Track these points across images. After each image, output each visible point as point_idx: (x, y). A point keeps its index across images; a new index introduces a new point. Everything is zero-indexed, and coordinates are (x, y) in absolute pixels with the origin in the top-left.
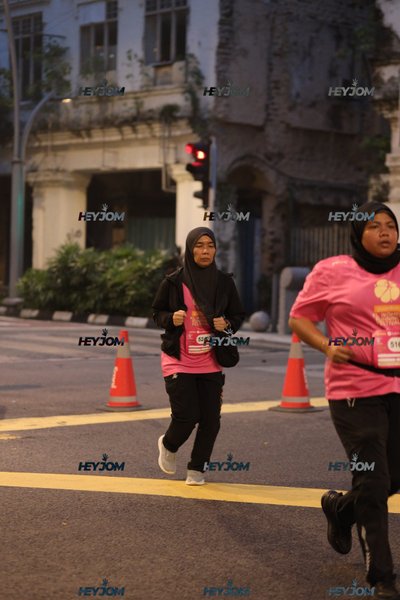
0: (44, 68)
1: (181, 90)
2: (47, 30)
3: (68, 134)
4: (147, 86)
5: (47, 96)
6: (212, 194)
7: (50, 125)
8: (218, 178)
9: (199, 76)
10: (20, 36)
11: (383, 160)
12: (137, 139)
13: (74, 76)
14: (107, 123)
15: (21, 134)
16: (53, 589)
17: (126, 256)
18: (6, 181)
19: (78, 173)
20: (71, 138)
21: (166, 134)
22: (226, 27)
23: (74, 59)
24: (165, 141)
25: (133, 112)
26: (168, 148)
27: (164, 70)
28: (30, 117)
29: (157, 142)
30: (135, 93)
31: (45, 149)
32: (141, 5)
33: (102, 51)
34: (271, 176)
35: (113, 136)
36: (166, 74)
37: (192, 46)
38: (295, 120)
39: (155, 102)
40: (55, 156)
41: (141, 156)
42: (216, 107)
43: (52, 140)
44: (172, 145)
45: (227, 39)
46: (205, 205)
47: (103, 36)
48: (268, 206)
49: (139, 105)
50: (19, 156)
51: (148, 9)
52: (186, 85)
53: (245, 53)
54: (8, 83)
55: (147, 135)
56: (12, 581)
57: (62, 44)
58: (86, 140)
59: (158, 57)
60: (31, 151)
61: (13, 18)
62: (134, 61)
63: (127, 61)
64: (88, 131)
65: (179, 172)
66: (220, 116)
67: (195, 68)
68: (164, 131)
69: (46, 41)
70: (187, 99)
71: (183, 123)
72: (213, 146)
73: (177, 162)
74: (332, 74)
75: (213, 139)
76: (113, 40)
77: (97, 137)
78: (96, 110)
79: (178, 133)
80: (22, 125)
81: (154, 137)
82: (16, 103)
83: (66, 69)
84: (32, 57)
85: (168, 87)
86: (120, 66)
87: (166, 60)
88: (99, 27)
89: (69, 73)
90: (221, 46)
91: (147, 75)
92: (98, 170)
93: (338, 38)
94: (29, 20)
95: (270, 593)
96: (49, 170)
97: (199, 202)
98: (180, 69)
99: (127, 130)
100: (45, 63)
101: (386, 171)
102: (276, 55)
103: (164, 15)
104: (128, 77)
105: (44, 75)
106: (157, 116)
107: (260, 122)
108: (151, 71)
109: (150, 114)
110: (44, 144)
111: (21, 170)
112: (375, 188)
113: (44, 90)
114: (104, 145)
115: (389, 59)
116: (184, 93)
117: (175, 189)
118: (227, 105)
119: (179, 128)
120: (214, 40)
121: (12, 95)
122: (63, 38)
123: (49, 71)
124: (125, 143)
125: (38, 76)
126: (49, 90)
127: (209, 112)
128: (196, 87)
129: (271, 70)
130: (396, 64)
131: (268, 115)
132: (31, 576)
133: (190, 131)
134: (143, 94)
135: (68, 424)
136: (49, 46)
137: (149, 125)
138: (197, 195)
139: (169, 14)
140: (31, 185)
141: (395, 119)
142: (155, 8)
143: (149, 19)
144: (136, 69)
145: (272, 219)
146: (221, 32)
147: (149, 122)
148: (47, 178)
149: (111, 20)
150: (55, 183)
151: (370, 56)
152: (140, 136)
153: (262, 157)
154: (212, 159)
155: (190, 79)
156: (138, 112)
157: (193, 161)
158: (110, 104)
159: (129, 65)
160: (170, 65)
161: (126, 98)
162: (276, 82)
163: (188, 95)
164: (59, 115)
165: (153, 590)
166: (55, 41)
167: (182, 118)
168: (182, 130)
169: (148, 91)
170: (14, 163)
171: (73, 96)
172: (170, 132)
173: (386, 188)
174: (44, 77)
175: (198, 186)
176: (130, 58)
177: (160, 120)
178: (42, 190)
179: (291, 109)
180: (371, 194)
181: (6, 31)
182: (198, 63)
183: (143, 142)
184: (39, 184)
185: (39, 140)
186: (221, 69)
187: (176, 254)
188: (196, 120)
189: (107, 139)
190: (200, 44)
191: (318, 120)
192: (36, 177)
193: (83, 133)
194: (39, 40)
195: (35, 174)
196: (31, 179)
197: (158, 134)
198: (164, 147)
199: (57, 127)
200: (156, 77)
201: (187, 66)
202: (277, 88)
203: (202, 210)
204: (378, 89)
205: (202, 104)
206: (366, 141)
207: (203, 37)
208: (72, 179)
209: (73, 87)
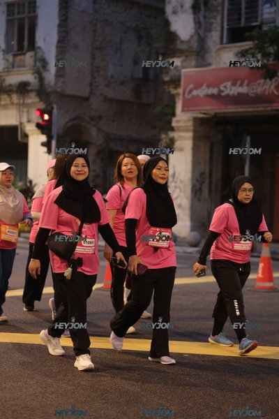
1: (31, 71)
4: (8, 68)
6: (54, 143)
8: (57, 133)
9: (44, 63)
11: (170, 122)
12: (1, 105)
21: (21, 102)
22: (63, 29)
24: (20, 106)
26: (23, 111)
27: (19, 58)
29: (15, 107)
32: (4, 12)
34: (94, 132)
36: (21, 60)
37: (39, 42)
38: (110, 93)
39: (13, 79)
41: (3, 116)
42: (56, 84)
44: (25, 110)
45: (64, 37)
46: (49, 152)
48: (92, 152)
49: (2, 81)
51: (8, 15)
52: (35, 68)
53: (76, 47)
55: (8, 101)
59: (15, 48)
65: (30, 128)
66: (59, 90)
67: (41, 56)
68: (20, 99)
70: (35, 78)
71: (33, 94)
72: (55, 111)
73: (29, 121)
74: (135, 62)
75: (55, 106)
79: (29, 101)
81: (13, 103)
85: (22, 69)
87: (21, 50)
90: (59, 41)
91: (7, 60)
93: (140, 38)
95: (103, 401)
97: (45, 149)
98: (31, 57)
101: (172, 129)
102: (97, 48)
103: (19, 19)
106: (14, 89)
107: (86, 95)
108: (11, 58)
109: (10, 88)
112: (164, 141)
115: (175, 53)
116: (33, 73)
117: (28, 140)
118: (63, 83)
119: (30, 97)
120: (54, 38)
127: (51, 87)
128: (41, 69)
129: (94, 59)
130: (179, 57)
131: (92, 89)
133: (38, 100)
134: (5, 74)
137: (9, 95)
138: (43, 144)
139: (24, 18)
141: (178, 94)
142: (13, 14)
143: (8, 21)
145: (94, 161)
146: (60, 32)
147: (9, 93)
151: (162, 51)
152: (3, 103)
153: (87, 118)
154: (54, 120)
155: (38, 64)
156: (1, 86)
157: (40, 121)
160: (25, 54)
162: (98, 67)
163: (36, 75)
165: (28, 400)
167: (32, 91)
168: (32, 99)
169: (8, 71)
172: (24, 100)
173: (172, 141)
175: (44, 138)
177: (17, 92)
179: (108, 85)
182: (43, 53)
183: (5, 107)
186: (59, 57)
187: (28, 184)
188: (42, 92)
190: (44, 40)
191: (126, 94)
197: (15, 102)
198: (20, 111)
200: (14, 62)
201: (35, 54)
202: (98, 71)
203: (47, 155)
204: (167, 73)
205: (46, 82)
206: (159, 109)
207: (47, 35)
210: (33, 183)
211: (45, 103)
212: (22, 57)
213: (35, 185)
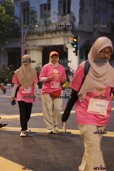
0: (30, 17)
1: (69, 22)
2: (31, 6)
3: (37, 35)
4: (59, 21)
6: (78, 51)
7: (32, 33)
8: (80, 47)
9: (74, 18)
10: (23, 8)
12: (56, 36)
13: (38, 19)
14: (48, 32)
15: (24, 36)
16: (39, 158)
18: (19, 49)
19: (40, 46)
20: (38, 36)
21: (65, 35)
22: (82, 4)
23: (38, 14)
24: (65, 37)
25: (55, 29)
26: (66, 39)
27: (63, 17)
28: (26, 31)
29: (62, 37)
30: (56, 23)
31: (30, 40)
33: (46, 12)
35: (50, 36)
36: (65, 18)
37: (72, 10)
38: (102, 30)
40: (33, 42)
41: (58, 41)
42: (79, 27)
43: (32, 37)
44: (67, 38)
45: (82, 7)
46: (77, 55)
47: (46, 7)
49: (57, 27)
50: (23, 42)
52: (70, 21)
53: (87, 11)
54: (20, 21)
55: (59, 35)
56: (27, 156)
57: (35, 10)
58: (42, 37)
59: (62, 13)
60: (27, 40)
61: (21, 3)
62: (55, 14)
63: (53, 14)
64: (43, 34)
65: (69, 46)
66: (80, 29)
67: (73, 16)
68: (64, 34)
69: (30, 9)
70: (71, 25)
71: (70, 32)
72: (79, 38)
73: (68, 43)
74: (112, 17)
75: (79, 36)
76: (49, 8)
77: (45, 36)
78: (45, 28)
80: (24, 33)
81: (61, 36)
82: (22, 27)
83: (36, 17)
84: (26, 14)
85: (65, 21)
86: (51, 16)
87: (64, 14)
88: (45, 5)
89: (37, 18)
90: (80, 9)
91: (59, 18)
92: (45, 45)
94: (25, 3)
96: (32, 46)
97: (75, 54)
98: (69, 16)
99: (54, 34)
100: (30, 15)
102: (96, 12)
103: (64, 1)
104: (54, 19)
105: (30, 19)
107: (92, 31)
108: (60, 17)
109: (60, 29)
110: (30, 38)
111: (24, 46)
114: (47, 38)
117: (68, 50)
118: (82, 26)
119: (68, 33)
120: (78, 8)
121: (21, 24)
122: (35, 8)
123: (31, 17)
124: (53, 37)
125: (28, 19)
126: (31, 23)
127: (77, 28)
128: (73, 21)
129: (95, 16)
131: (94, 29)
132: (32, 155)
133: (71, 34)
134: (58, 24)
135: (40, 115)
136: (31, 10)
137: (60, 32)
138: (74, 52)
140: (26, 50)
143: (60, 2)
144: (56, 16)
146: (80, 5)
147: (60, 31)
148: (31, 48)
149: (49, 3)
150: (33, 49)
152: (57, 35)
153: (92, 41)
154: (78, 42)
155: (72, 19)
156: (57, 29)
157: (73, 42)
158: (49, 27)
159: (54, 15)
160: (66, 15)
161: (53, 25)
162: (96, 19)
164: (34, 30)
165: (67, 158)
166: (33, 9)
167: (69, 30)
168: (69, 33)
170: (22, 43)
171: (38, 24)
172: (66, 34)
175: (74, 49)
176: (54, 13)
177: (63, 31)
178: (30, 51)
181: (19, 6)
182: (74, 14)
183: (58, 37)
184: (29, 50)
185: (29, 37)
186: (80, 16)
187: (68, 69)
188: (73, 31)
189: (48, 37)
190: (74, 9)
191: (108, 30)
192: (28, 48)
193: (41, 35)
194: (28, 9)
195: (27, 47)
196: (27, 48)
198: (64, 39)
199: (34, 34)
200: (62, 19)
201: (70, 15)
202: (96, 21)
203: (76, 56)
205: (75, 26)
207: (75, 7)
208: (38, 48)
209: (38, 22)
210: (70, 68)
211: (75, 35)
212: (65, 16)
213: (71, 69)
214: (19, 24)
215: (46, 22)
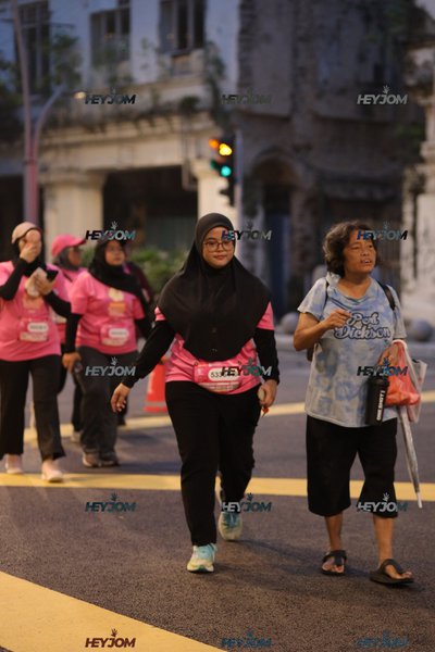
0: (52, 60)
1: (201, 80)
2: (55, 19)
3: (81, 129)
4: (164, 76)
5: (58, 91)
6: (238, 191)
7: (61, 121)
8: (244, 174)
9: (219, 66)
10: (26, 26)
11: (418, 150)
12: (154, 134)
13: (85, 67)
14: (121, 118)
15: (32, 132)
17: (148, 259)
18: (15, 184)
19: (94, 172)
20: (84, 134)
21: (187, 128)
22: (248, 12)
23: (84, 49)
24: (186, 135)
25: (150, 105)
26: (189, 143)
27: (180, 61)
28: (42, 113)
29: (176, 136)
30: (151, 84)
31: (55, 147)
33: (115, 39)
34: (299, 170)
35: (129, 131)
36: (184, 63)
37: (211, 32)
38: (323, 108)
39: (174, 94)
40: (68, 153)
41: (159, 152)
43: (63, 137)
44: (192, 139)
45: (249, 24)
46: (232, 203)
47: (115, 23)
48: (297, 202)
49: (156, 97)
50: (31, 154)
52: (205, 74)
53: (268, 38)
54: (15, 76)
55: (166, 130)
57: (72, 34)
58: (99, 136)
59: (175, 45)
60: (43, 149)
61: (20, 7)
62: (150, 50)
63: (142, 51)
64: (102, 126)
65: (201, 168)
66: (243, 107)
67: (215, 56)
68: (184, 125)
69: (54, 31)
70: (207, 90)
71: (204, 116)
72: (239, 141)
73: (199, 157)
74: (362, 58)
75: (238, 132)
76: (126, 28)
77: (113, 132)
80: (34, 121)
82: (26, 98)
83: (77, 61)
84: (39, 49)
85: (186, 77)
86: (134, 56)
87: (183, 48)
88: (110, 15)
89: (80, 64)
91: (161, 64)
92: (114, 168)
93: (367, 19)
94: (35, 9)
96: (61, 169)
97: (225, 200)
98: (199, 57)
99: (144, 124)
100: (53, 55)
101: (422, 161)
102: (301, 39)
104: (145, 67)
105: (52, 67)
106: (175, 109)
107: (282, 109)
108: (167, 60)
109: (169, 107)
110: (54, 141)
111: (34, 170)
112: (410, 179)
113: (53, 84)
114: (120, 141)
115: (422, 41)
116: (204, 83)
117: (197, 186)
119: (200, 120)
120: (234, 26)
121: (20, 90)
122: (72, 27)
123: (59, 63)
124: (141, 138)
125: (46, 69)
126: (58, 83)
128: (216, 77)
129: (296, 56)
130: (429, 46)
131: (295, 104)
133: (211, 124)
134: (161, 86)
136: (57, 36)
137: (168, 118)
138: (223, 192)
140: (43, 186)
141: (430, 106)
143: (164, 4)
144: (152, 58)
145: (302, 215)
146: (242, 17)
147: (168, 115)
148: (61, 178)
149: (124, 6)
150: (68, 184)
151: (402, 38)
152: (158, 130)
153: (288, 149)
154: (239, 155)
155: (210, 68)
156: (155, 105)
159: (144, 55)
160: (188, 54)
161: (142, 90)
162: (303, 69)
163: (209, 86)
164: (69, 110)
166: (63, 31)
167: (202, 110)
168: (203, 123)
169: (165, 82)
170: (25, 163)
171: (85, 89)
172: (190, 125)
173: (422, 179)
174: (53, 70)
175: (223, 184)
176: (145, 47)
177: (179, 113)
178: (54, 190)
179: (319, 96)
180: (407, 186)
182: (218, 50)
183: (162, 137)
184: (51, 185)
185: (50, 138)
186: (243, 56)
188: (218, 112)
189: (122, 135)
190: (219, 30)
192: (48, 176)
193: (98, 129)
194: (46, 30)
195: (46, 174)
196: (43, 179)
197: (177, 128)
198: (184, 142)
199: (69, 123)
200: (173, 67)
201: (206, 54)
202: (303, 75)
203: (228, 208)
204: (411, 73)
206: (400, 130)
207: (223, 23)
208: (85, 178)
209: (85, 80)
211: (223, 127)
212: (184, 59)
214: (11, 88)
215: (113, 80)
